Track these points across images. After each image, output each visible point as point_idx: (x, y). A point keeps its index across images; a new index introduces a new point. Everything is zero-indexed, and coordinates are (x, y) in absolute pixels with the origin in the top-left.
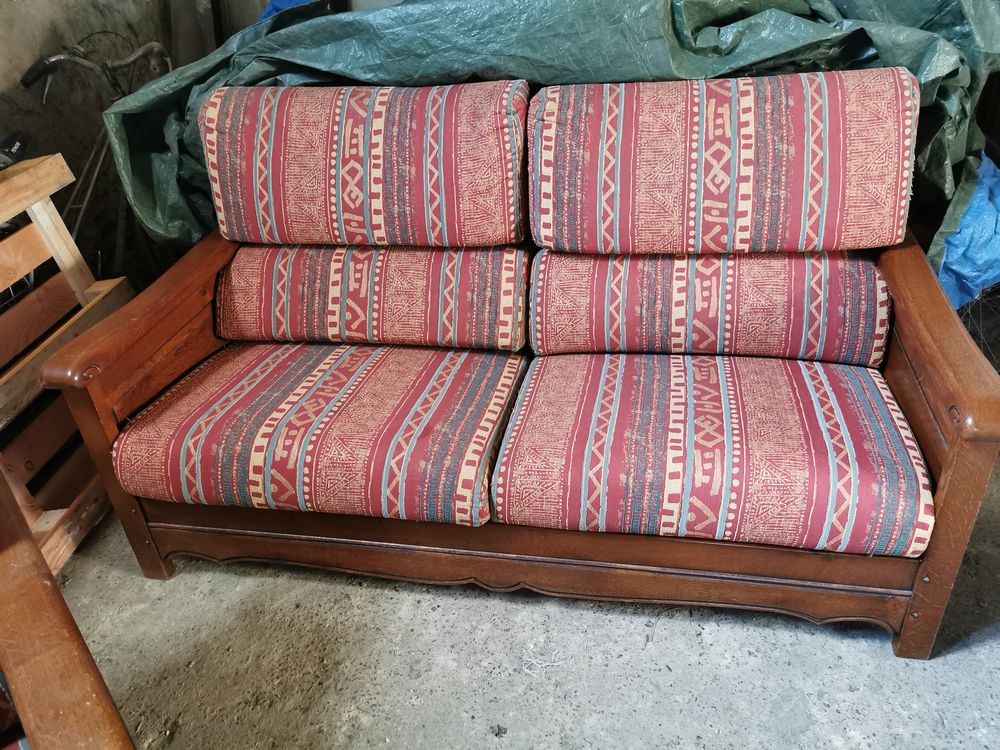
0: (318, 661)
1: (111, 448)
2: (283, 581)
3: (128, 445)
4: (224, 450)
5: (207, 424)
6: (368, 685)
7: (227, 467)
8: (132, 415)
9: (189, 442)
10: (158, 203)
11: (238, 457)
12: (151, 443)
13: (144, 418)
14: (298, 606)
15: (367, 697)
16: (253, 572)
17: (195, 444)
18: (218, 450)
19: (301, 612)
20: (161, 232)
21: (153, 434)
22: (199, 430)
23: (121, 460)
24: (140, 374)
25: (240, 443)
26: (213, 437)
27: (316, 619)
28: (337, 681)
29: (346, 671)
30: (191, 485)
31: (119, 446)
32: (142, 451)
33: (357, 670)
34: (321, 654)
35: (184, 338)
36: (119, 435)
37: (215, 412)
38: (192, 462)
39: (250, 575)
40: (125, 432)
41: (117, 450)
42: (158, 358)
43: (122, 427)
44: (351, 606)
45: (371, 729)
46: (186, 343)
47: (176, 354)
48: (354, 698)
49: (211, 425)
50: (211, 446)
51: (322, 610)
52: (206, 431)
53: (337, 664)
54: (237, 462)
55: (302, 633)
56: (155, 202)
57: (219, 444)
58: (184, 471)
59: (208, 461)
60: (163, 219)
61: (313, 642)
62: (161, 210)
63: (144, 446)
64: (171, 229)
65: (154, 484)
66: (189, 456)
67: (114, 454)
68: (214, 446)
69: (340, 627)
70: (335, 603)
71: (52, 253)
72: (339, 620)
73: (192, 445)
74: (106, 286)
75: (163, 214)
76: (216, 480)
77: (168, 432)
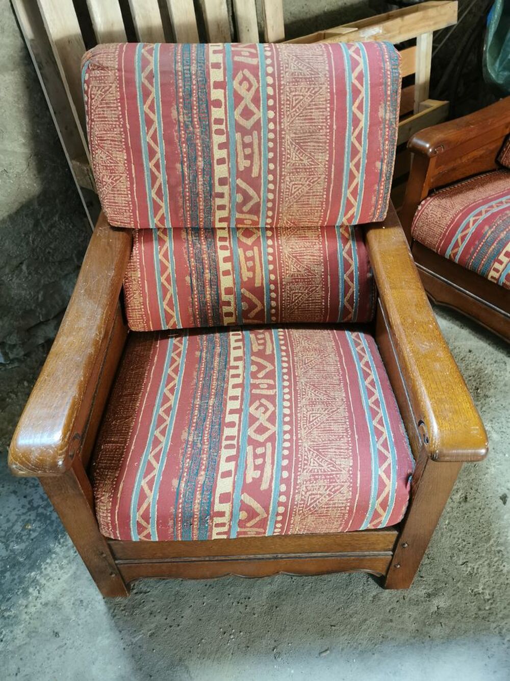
0: (474, 388)
1: (419, 203)
2: (465, 333)
3: (431, 205)
4: (492, 232)
5: (486, 212)
6: (503, 419)
7: (488, 245)
8: (438, 188)
9: (471, 218)
10: (500, 56)
11: (499, 241)
12: (445, 210)
13: (444, 193)
14: (470, 351)
15: (500, 425)
16: (447, 318)
17: (475, 222)
18: (488, 231)
19: (471, 355)
20: (493, 76)
21: (449, 204)
22: (480, 214)
23: (422, 213)
24: (451, 166)
25: (505, 232)
26: (487, 221)
27: (480, 365)
28: (483, 406)
29: (491, 403)
30: (456, 245)
31: (425, 204)
32: (439, 213)
33: (499, 407)
34: (477, 386)
35: (482, 152)
36: (427, 197)
37: (492, 207)
38: (466, 232)
39: (445, 319)
40: (431, 197)
41: (423, 206)
42: (464, 160)
43: (431, 193)
44: (505, 369)
45: (497, 443)
46: (481, 157)
47: (473, 162)
48: (492, 421)
49: (489, 214)
50: (484, 226)
51: (485, 362)
52: (484, 216)
53: (486, 396)
54: (497, 244)
55: (469, 367)
56: (499, 54)
57: (491, 227)
58: (458, 235)
59: (478, 235)
60: (499, 67)
61: (474, 376)
62: (500, 62)
63: (440, 210)
64: (500, 76)
65: (434, 237)
66: (467, 227)
67: (420, 207)
68: (487, 228)
69: (494, 377)
70: (495, 362)
71: (416, 71)
72: (495, 373)
73: (472, 222)
74: (435, 104)
75: (500, 65)
76: (475, 249)
77: (459, 207)
